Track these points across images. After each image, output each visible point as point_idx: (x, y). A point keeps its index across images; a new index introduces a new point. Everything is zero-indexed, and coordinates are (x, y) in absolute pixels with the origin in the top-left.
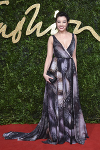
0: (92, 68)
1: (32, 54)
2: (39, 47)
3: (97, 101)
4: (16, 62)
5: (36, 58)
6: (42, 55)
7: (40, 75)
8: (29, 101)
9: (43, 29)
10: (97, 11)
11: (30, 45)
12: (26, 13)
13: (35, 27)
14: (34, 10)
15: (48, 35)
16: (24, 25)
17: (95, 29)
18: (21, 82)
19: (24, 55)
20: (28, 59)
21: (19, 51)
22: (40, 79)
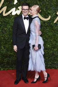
15: (10, 15)
22: (5, 43)
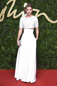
0: (45, 37)
1: (11, 29)
2: (15, 24)
3: (48, 57)
4: (1, 33)
5: (13, 31)
6: (17, 29)
7: (15, 41)
8: (8, 56)
9: (17, 14)
10: (48, 4)
11: (9, 23)
12: (7, 4)
13: (13, 12)
14: (12, 2)
16: (6, 11)
17: (47, 14)
18: (4, 45)
19: (6, 29)
20: (8, 31)
21: (3, 26)
